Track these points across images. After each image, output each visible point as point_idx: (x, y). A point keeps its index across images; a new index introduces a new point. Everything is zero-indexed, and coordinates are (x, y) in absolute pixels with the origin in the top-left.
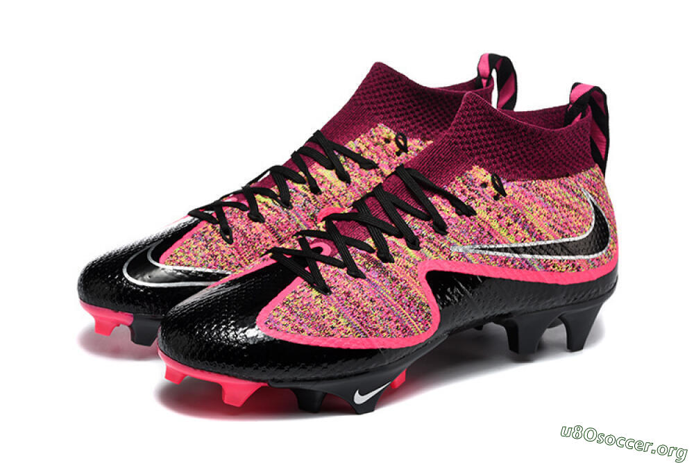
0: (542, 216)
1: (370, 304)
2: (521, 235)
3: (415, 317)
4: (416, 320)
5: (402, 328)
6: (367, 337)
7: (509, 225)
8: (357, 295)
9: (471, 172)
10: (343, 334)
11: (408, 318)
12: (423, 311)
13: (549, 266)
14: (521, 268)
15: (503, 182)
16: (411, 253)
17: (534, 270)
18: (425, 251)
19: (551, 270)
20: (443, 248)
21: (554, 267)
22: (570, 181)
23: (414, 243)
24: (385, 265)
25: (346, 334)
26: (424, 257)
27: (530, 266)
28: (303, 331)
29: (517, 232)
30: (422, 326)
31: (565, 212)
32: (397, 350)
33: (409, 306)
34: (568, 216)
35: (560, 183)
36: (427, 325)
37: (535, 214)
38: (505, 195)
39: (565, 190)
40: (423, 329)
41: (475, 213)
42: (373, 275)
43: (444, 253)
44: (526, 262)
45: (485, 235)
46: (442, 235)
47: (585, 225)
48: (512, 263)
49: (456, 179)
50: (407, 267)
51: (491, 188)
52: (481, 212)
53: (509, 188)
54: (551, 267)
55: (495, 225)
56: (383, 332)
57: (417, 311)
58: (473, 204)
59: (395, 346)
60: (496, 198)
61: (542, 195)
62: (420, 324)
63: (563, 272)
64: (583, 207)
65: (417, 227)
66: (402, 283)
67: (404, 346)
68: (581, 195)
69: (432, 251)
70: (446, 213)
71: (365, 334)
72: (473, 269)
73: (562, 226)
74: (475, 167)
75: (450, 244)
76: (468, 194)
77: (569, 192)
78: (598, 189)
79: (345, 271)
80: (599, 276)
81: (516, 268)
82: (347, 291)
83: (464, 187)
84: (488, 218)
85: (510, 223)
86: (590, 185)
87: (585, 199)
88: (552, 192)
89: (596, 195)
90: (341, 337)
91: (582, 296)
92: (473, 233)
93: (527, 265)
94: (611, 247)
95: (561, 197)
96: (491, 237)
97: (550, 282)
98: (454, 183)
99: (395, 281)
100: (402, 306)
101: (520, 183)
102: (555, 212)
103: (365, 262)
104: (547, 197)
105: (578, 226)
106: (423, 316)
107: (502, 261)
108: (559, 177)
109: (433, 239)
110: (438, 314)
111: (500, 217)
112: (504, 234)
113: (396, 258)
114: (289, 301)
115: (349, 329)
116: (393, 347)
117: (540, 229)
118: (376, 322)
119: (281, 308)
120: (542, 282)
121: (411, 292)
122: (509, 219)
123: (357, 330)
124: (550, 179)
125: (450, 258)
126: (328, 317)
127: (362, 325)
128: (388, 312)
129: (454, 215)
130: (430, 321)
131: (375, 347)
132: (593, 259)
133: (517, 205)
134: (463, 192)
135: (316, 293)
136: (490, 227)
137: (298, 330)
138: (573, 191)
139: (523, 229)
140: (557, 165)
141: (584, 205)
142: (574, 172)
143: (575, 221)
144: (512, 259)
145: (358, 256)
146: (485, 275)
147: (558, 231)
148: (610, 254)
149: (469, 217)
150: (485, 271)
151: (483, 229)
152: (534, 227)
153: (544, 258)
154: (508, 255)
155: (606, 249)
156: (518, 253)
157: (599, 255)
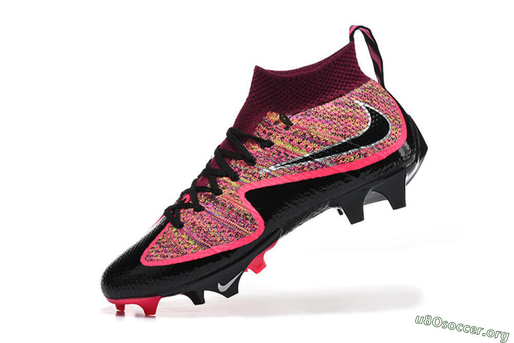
0: (324, 130)
1: (208, 226)
2: (311, 147)
3: (242, 224)
4: (243, 226)
5: (234, 235)
6: (210, 247)
7: (299, 143)
8: (199, 222)
9: (267, 117)
10: (193, 250)
11: (237, 227)
12: (247, 219)
13: (339, 161)
14: (316, 169)
15: (288, 117)
16: (234, 183)
17: (327, 167)
18: (242, 179)
19: (342, 163)
20: (254, 173)
21: (343, 160)
22: (344, 99)
23: (235, 178)
24: (217, 197)
26: (242, 184)
27: (323, 166)
28: (167, 256)
29: (307, 146)
30: (250, 229)
31: (343, 120)
32: (235, 250)
33: (236, 219)
34: (346, 123)
35: (334, 103)
36: (254, 227)
37: (318, 130)
38: (292, 125)
39: (339, 106)
40: (251, 230)
41: (273, 144)
42: (210, 207)
43: (255, 177)
44: (319, 163)
45: (281, 156)
46: (253, 166)
49: (258, 125)
50: (231, 193)
51: (282, 124)
52: (278, 142)
53: (294, 120)
54: (341, 161)
55: (289, 147)
56: (220, 241)
57: (243, 220)
58: (272, 138)
59: (232, 248)
60: (287, 128)
61: (320, 115)
62: (248, 228)
63: (352, 161)
64: (358, 113)
65: (238, 165)
66: (228, 206)
67: (240, 246)
68: (354, 105)
69: (246, 178)
70: (255, 150)
71: (208, 246)
72: (279, 181)
73: (342, 131)
74: (268, 114)
75: (259, 170)
76: (267, 132)
77: (343, 106)
78: (370, 97)
79: (192, 209)
80: (388, 155)
81: (312, 170)
82: (192, 222)
83: (264, 128)
84: (282, 144)
85: (300, 141)
86: (362, 97)
87: (358, 107)
88: (329, 111)
89: (369, 101)
90: (192, 253)
91: (380, 173)
92: (273, 157)
93: (321, 166)
94: (394, 132)
95: (337, 112)
96: (287, 155)
97: (345, 171)
98: (257, 128)
99: (224, 205)
100: (231, 220)
101: (302, 113)
102: (335, 123)
103: (206, 200)
104: (325, 116)
105: (357, 127)
106: (248, 222)
107: (299, 169)
108: (334, 99)
109: (247, 170)
110: (261, 218)
111: (291, 140)
112: (297, 150)
113: (223, 191)
114: (160, 240)
115: (196, 246)
116: (231, 249)
117: (325, 138)
118: (214, 236)
119: (155, 246)
120: (337, 173)
121: (235, 210)
122: (298, 140)
123: (202, 245)
124: (328, 102)
125: (260, 178)
126: (182, 242)
127: (205, 241)
128: (222, 227)
129: (260, 150)
130: (255, 224)
131: (217, 253)
132: (376, 146)
133: (302, 129)
134: (264, 132)
135: (175, 229)
136: (285, 149)
137: (164, 257)
138: (346, 104)
139: (311, 142)
140: (330, 91)
141: (358, 111)
142: (348, 91)
143: (353, 124)
144: (307, 165)
145: (203, 196)
146: (289, 181)
147: (340, 135)
148: (393, 137)
149: (270, 147)
150: (288, 179)
151: (280, 152)
152: (319, 139)
153: (333, 157)
154: (303, 163)
155: (388, 135)
156: (311, 160)
157: (382, 141)
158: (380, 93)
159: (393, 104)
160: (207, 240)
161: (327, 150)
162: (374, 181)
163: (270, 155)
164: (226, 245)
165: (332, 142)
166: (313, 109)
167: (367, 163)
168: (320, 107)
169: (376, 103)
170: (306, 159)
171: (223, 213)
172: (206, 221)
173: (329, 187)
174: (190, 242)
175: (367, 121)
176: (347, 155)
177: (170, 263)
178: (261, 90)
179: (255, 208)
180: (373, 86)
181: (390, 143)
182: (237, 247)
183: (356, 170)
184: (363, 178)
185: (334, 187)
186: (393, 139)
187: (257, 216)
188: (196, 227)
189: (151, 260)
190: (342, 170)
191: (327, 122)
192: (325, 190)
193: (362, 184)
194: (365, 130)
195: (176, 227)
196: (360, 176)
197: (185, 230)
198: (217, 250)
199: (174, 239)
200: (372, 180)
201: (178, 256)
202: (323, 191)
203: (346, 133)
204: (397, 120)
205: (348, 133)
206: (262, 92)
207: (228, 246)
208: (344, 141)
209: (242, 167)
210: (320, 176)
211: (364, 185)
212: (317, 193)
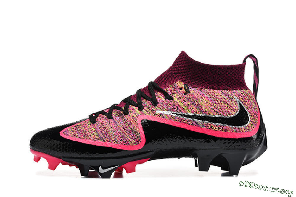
0: (208, 104)
1: (111, 129)
2: (194, 110)
4: (132, 138)
5: (123, 141)
6: (105, 141)
7: (189, 105)
8: (106, 125)
9: (176, 84)
10: (94, 139)
11: (128, 137)
12: (136, 135)
13: (208, 126)
14: (192, 125)
15: (189, 88)
16: (138, 112)
17: (199, 127)
18: (144, 111)
19: (210, 129)
20: (153, 111)
21: (211, 127)
22: (228, 92)
23: (141, 108)
24: (124, 115)
25: (95, 139)
26: (143, 114)
27: (197, 125)
28: (77, 136)
29: (192, 109)
30: (135, 142)
31: (222, 104)
32: (120, 150)
33: (129, 132)
34: (223, 106)
35: (222, 92)
36: (138, 142)
37: (204, 103)
38: (189, 93)
39: (223, 95)
40: (135, 143)
41: (172, 99)
42: (117, 119)
43: (153, 113)
44: (195, 122)
45: (175, 108)
46: (155, 106)
47: (232, 111)
48: (187, 122)
49: (169, 86)
50: (133, 116)
51: (184, 90)
52: (176, 99)
53: (192, 91)
54: (210, 127)
55: (181, 104)
56: (114, 141)
57: (133, 135)
58: (173, 95)
60: (185, 94)
61: (209, 95)
62: (134, 140)
63: (216, 130)
64: (233, 104)
65: (146, 103)
66: (128, 122)
67: (124, 149)
68: (233, 98)
69: (147, 112)
70: (160, 98)
71: (104, 140)
72: (166, 121)
73: (219, 110)
74: (178, 81)
75: (157, 110)
76: (173, 92)
77: (226, 96)
78: (245, 98)
79: (106, 116)
80: (240, 137)
81: (189, 124)
82: (102, 123)
83: (172, 89)
84: (178, 101)
85: (190, 104)
86: (239, 96)
87: (235, 100)
88: (216, 95)
89: (242, 100)
90: (93, 140)
91: (230, 146)
92: (169, 106)
93: (196, 124)
94: (250, 126)
95: (220, 97)
96: (178, 109)
97: (209, 134)
98: (168, 87)
99: (126, 121)
100: (126, 131)
101: (199, 89)
102: (216, 103)
103: (116, 114)
104: (212, 96)
105: (228, 112)
106: (136, 137)
107: (182, 120)
108: (222, 90)
109: (150, 107)
110: (144, 138)
111: (184, 101)
112: (185, 108)
113: (130, 113)
114: (77, 125)
115: (97, 137)
116: (118, 148)
117: (206, 109)
118: (111, 136)
119: (73, 128)
120: (204, 133)
121: (132, 127)
122: (189, 103)
123: (101, 138)
124: (217, 90)
125: (155, 115)
126: (90, 132)
127: (104, 136)
128: (118, 133)
129: (163, 99)
130: (139, 140)
131: (108, 147)
132: (235, 128)
133: (195, 98)
134: (171, 91)
135: (90, 123)
136: (178, 105)
137: (75, 136)
138: (228, 96)
139: (196, 108)
140: (221, 84)
141: (234, 103)
142: (233, 89)
143: (227, 109)
144: (187, 120)
145: (116, 112)
146: (172, 125)
147: (216, 112)
148: (248, 128)
149: (170, 100)
150: (172, 123)
151: (175, 105)
152: (202, 108)
153: (206, 122)
154: (185, 118)
155: (245, 125)
156: (191, 118)
157: (240, 127)
158: (251, 100)
159: (256, 110)
160: (106, 136)
161: (204, 116)
162: (224, 149)
163: (167, 104)
164: (116, 145)
165: (209, 113)
166: (206, 89)
167: (225, 136)
168: (212, 90)
169: (247, 103)
170: (188, 116)
171: (123, 125)
172: (110, 126)
173: (195, 140)
174: (95, 133)
175: (236, 111)
176: (215, 125)
177: (77, 141)
178: (180, 66)
179: (144, 131)
180: (249, 93)
181: (244, 131)
182: (122, 149)
183: (216, 137)
184: (219, 144)
185: (198, 141)
186: (247, 130)
187: (143, 136)
188: (103, 126)
189: (67, 135)
190: (208, 133)
191: (212, 100)
192: (191, 141)
193: (216, 148)
194: (232, 116)
195: (91, 122)
196: (217, 142)
197: (95, 125)
198: (109, 145)
199: (86, 128)
200: (223, 148)
201: (83, 138)
202: (190, 140)
203: (220, 112)
204: (255, 120)
205: (221, 113)
206: (180, 67)
207: (117, 146)
208: (217, 116)
209: (147, 105)
210: (192, 130)
211: (218, 149)
212: (186, 139)
